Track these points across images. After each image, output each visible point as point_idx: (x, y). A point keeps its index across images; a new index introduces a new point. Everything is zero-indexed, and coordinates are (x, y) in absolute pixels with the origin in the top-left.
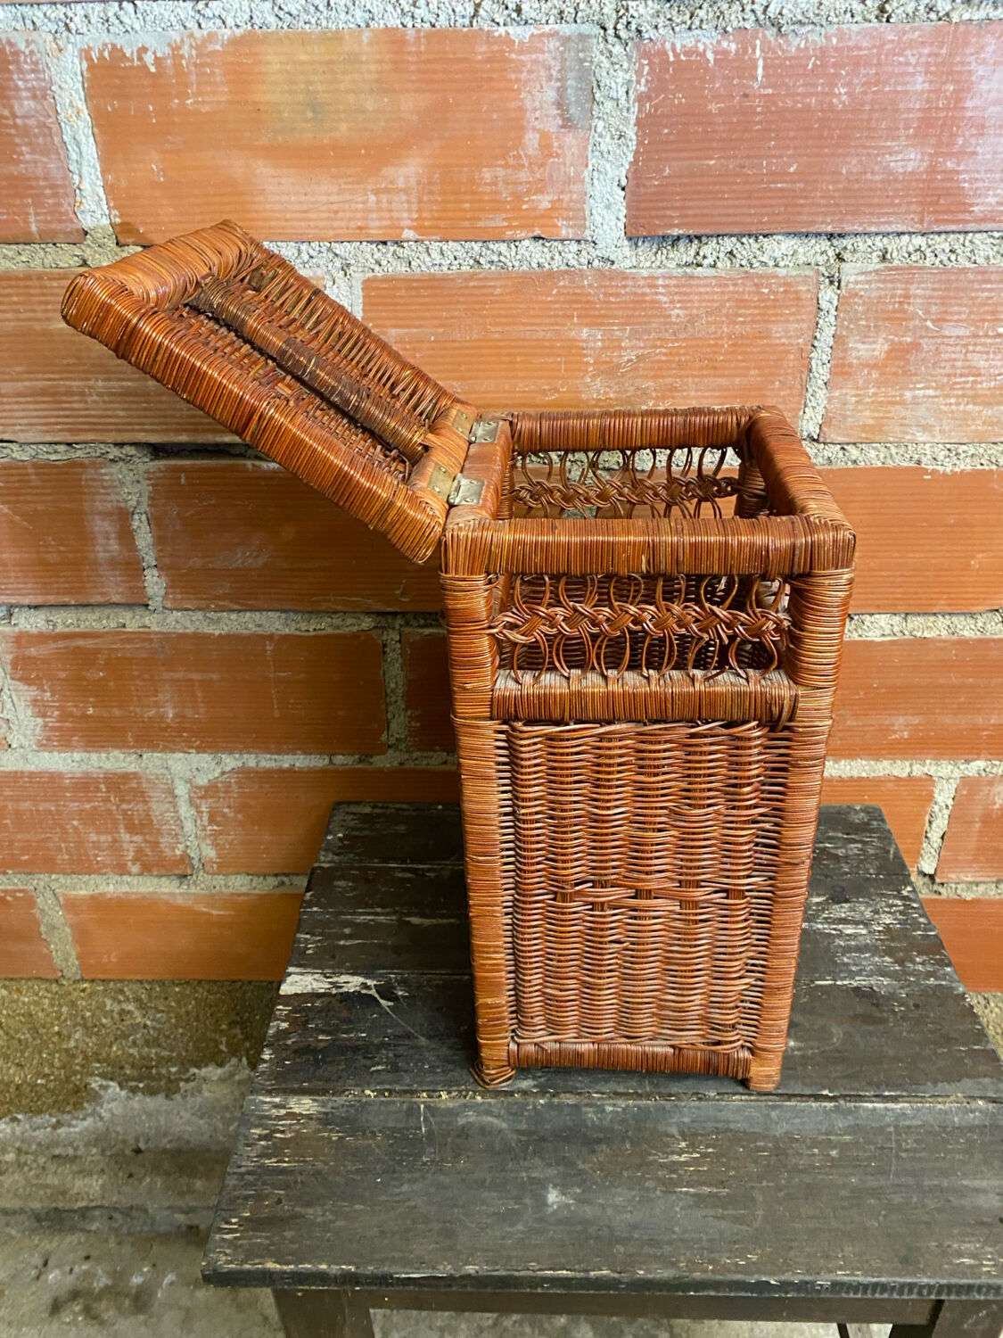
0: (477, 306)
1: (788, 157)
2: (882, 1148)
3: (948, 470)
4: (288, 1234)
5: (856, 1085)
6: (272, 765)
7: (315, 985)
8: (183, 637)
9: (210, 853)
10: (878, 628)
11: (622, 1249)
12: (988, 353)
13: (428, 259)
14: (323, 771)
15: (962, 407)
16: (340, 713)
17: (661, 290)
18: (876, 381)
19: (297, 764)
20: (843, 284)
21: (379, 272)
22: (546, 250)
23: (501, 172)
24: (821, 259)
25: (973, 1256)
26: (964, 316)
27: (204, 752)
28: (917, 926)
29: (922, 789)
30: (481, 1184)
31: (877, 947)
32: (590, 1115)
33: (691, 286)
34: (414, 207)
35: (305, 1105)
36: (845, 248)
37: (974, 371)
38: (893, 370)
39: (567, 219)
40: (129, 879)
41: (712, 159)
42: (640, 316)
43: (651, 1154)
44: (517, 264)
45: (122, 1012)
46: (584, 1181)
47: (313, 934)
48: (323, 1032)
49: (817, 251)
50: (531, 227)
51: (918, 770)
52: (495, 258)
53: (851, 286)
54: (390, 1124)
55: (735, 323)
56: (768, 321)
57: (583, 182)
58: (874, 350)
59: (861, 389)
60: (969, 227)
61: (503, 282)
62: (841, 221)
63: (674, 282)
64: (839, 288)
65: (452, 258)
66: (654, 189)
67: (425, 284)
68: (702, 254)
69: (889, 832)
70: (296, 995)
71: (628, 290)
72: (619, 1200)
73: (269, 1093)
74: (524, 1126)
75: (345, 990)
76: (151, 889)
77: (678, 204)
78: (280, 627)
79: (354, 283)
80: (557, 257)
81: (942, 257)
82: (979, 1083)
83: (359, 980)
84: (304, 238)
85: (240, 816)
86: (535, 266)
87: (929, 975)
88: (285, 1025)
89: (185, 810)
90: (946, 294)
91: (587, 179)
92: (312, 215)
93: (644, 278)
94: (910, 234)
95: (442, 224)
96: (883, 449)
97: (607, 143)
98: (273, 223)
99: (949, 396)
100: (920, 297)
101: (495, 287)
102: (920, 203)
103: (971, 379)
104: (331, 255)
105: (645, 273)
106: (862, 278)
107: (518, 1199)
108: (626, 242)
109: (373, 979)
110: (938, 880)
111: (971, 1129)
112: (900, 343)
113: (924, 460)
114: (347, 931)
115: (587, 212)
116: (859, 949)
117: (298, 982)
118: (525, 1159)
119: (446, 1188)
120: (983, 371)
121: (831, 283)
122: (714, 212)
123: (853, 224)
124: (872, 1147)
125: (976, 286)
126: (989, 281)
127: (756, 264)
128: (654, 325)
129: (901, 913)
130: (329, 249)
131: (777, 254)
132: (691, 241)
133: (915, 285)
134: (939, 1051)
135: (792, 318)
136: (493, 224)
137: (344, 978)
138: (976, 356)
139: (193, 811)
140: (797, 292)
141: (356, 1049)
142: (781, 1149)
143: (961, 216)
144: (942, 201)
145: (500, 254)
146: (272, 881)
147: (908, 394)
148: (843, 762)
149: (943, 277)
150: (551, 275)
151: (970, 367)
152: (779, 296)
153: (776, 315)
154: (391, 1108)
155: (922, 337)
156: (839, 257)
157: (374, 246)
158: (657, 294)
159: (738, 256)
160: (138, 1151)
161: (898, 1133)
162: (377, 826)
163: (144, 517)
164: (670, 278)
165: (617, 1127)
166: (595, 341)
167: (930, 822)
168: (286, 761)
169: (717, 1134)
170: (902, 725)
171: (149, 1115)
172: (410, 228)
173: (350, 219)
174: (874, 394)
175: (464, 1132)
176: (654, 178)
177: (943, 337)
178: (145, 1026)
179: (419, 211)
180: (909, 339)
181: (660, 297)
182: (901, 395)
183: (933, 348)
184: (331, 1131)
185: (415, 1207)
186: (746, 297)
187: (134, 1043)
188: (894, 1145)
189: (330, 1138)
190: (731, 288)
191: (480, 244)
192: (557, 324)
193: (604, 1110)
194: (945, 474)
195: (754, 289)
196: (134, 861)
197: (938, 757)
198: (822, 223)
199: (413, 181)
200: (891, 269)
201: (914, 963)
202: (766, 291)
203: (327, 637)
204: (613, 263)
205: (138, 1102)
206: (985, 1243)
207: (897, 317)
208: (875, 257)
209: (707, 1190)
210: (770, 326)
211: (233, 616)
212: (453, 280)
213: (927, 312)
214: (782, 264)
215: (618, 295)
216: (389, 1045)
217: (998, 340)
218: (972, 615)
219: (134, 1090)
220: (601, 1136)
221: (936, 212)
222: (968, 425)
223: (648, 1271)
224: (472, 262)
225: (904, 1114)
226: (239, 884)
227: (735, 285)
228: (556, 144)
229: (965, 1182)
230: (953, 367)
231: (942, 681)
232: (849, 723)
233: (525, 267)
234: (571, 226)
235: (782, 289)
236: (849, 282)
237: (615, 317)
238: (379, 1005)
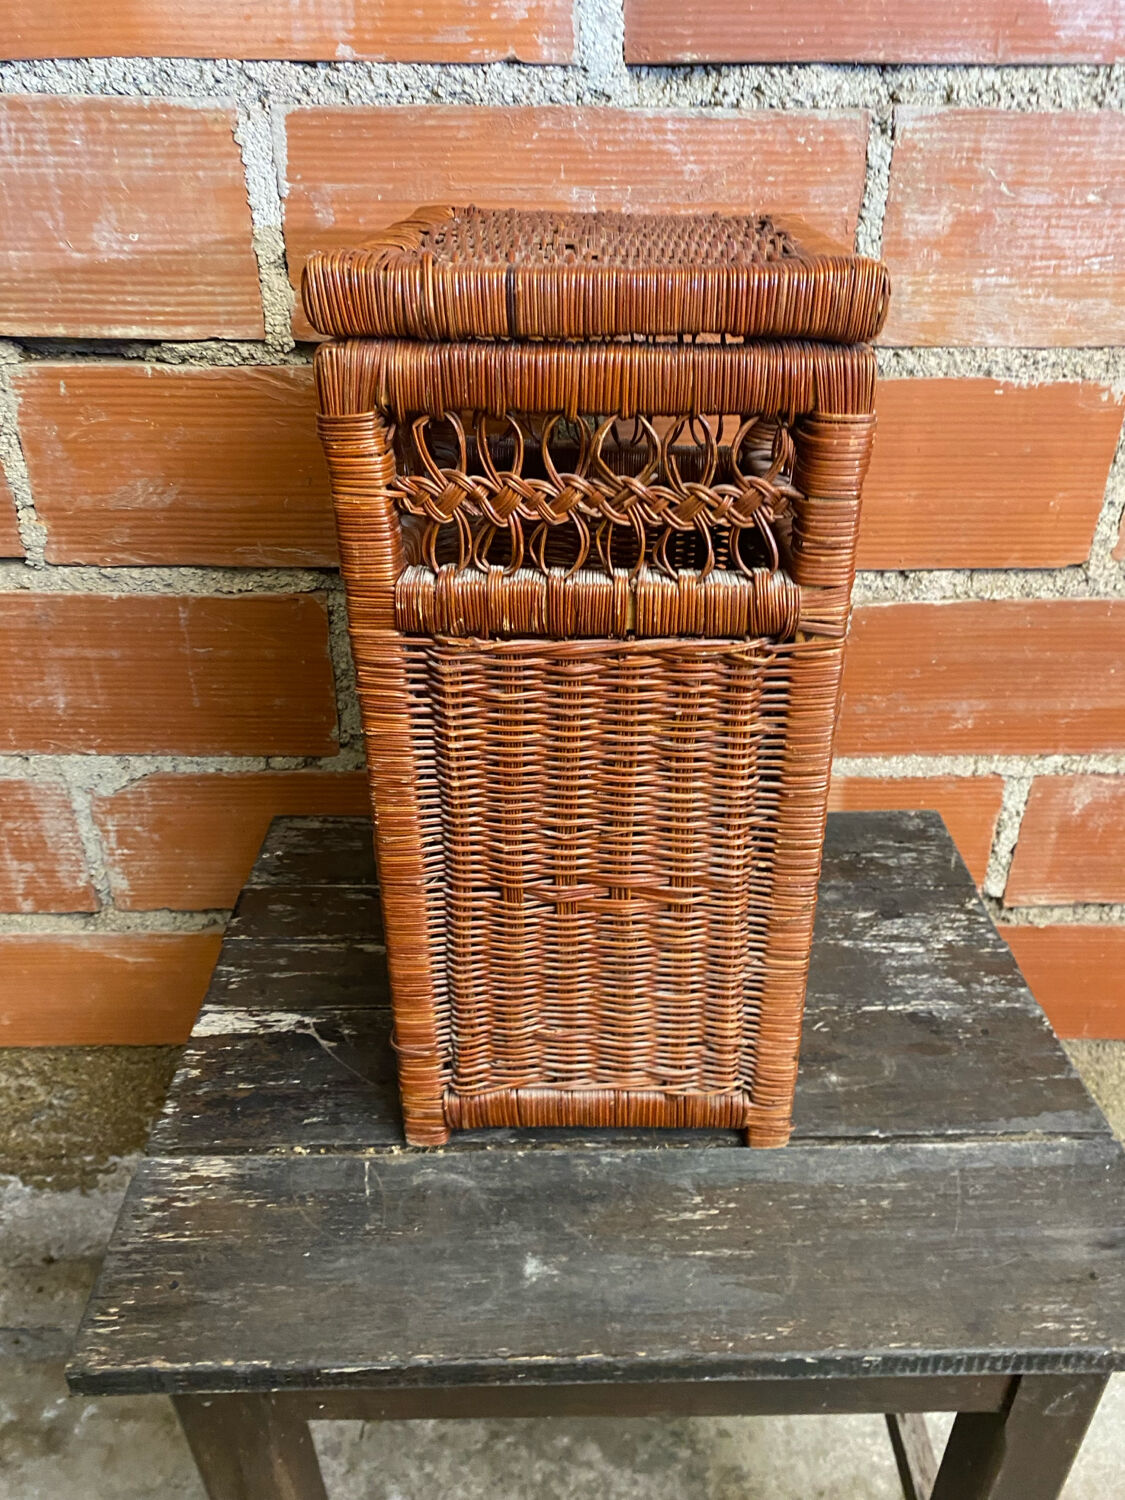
0: (436, 155)
2: (945, 1196)
3: (1025, 382)
4: (184, 1324)
5: (911, 1123)
6: (193, 769)
7: (238, 1025)
8: (74, 600)
9: (121, 884)
10: (937, 588)
11: (618, 1326)
12: (1074, 228)
13: (370, 87)
14: (257, 777)
15: (1042, 300)
16: (277, 702)
17: (670, 137)
18: (937, 265)
19: (226, 769)
20: (898, 133)
21: (307, 104)
22: (522, 78)
24: (871, 100)
25: (1057, 1319)
26: (1046, 179)
27: (107, 754)
28: (984, 942)
29: (988, 790)
30: (438, 1256)
31: (936, 967)
32: (582, 1168)
33: (708, 132)
34: (351, 12)
35: (215, 1167)
36: (901, 85)
37: (1056, 252)
38: (959, 249)
39: (550, 34)
40: (19, 918)
42: (644, 172)
43: (658, 1213)
44: (486, 96)
45: (21, 1089)
46: (572, 1247)
47: (239, 966)
48: (244, 1080)
49: (866, 87)
50: (502, 45)
51: (985, 767)
52: (458, 89)
53: (908, 136)
54: (324, 1187)
55: (763, 183)
56: (804, 182)
58: (935, 223)
59: (921, 275)
60: (1054, 58)
61: (469, 122)
62: (895, 46)
63: (686, 126)
64: (892, 137)
65: (401, 86)
67: (368, 122)
68: (721, 89)
69: (949, 838)
70: (212, 1037)
71: (629, 135)
72: (614, 1269)
73: (171, 1153)
74: (496, 1184)
75: (275, 1029)
76: (48, 931)
77: (690, 18)
78: (196, 588)
79: (275, 118)
80: (537, 87)
81: (1020, 97)
82: (1062, 1118)
83: (294, 1018)
84: (208, 53)
85: (156, 837)
86: (510, 100)
87: (999, 997)
88: (195, 1073)
89: (86, 829)
90: (1023, 148)
92: (217, 21)
93: (648, 120)
94: (982, 66)
95: (387, 37)
96: (945, 356)
98: (165, 32)
99: (1025, 286)
100: (992, 151)
101: (458, 128)
102: (993, 24)
103: (1053, 262)
104: (243, 79)
105: (649, 113)
106: (922, 124)
107: (486, 1271)
108: (625, 69)
109: (313, 1016)
110: (1006, 904)
111: (1054, 1170)
112: (967, 213)
113: (995, 370)
114: (282, 962)
115: (575, 27)
116: (916, 970)
117: (215, 1023)
118: (497, 1224)
119: (392, 1261)
120: (1068, 252)
121: (883, 131)
122: (738, 29)
123: (911, 52)
124: (933, 1195)
125: (1062, 138)
126: (1078, 132)
127: (790, 104)
128: (663, 185)
129: (965, 928)
130: (241, 71)
131: (816, 90)
132: (708, 74)
133: (987, 135)
134: (1013, 1082)
135: (834, 178)
136: (452, 39)
137: (275, 1016)
138: (1061, 232)
139: (96, 831)
140: (840, 142)
141: (285, 1098)
142: (820, 1200)
143: (1043, 44)
144: (1020, 22)
145: (464, 82)
146: (201, 919)
147: (977, 283)
148: (894, 759)
149: (1022, 125)
150: (530, 113)
151: (1052, 247)
152: (819, 148)
153: (814, 173)
154: (326, 1167)
155: (994, 206)
156: (894, 99)
157: (299, 68)
158: (665, 142)
159: (767, 92)
160: (50, 1261)
161: (964, 1178)
162: (327, 842)
163: (14, 440)
164: (681, 120)
165: (614, 1181)
166: (588, 205)
167: (998, 833)
168: (211, 765)
169: (741, 1185)
170: (965, 711)
171: (61, 1216)
172: (345, 42)
173: (266, 28)
174: (936, 282)
175: (420, 1194)
177: (1021, 206)
178: (51, 1106)
179: (357, 19)
180: (978, 209)
181: (670, 147)
182: (969, 284)
183: (1007, 221)
184: (248, 1197)
185: (353, 1285)
186: (777, 148)
187: (38, 1127)
188: (959, 1191)
189: (245, 1206)
190: (759, 136)
191: (438, 68)
192: (539, 181)
193: (599, 1162)
194: (1020, 388)
195: (787, 137)
196: (26, 896)
197: (1007, 752)
198: (874, 47)
200: (957, 113)
201: (982, 984)
202: (802, 140)
203: (256, 600)
204: (609, 98)
205: (47, 1200)
206: (1073, 1303)
207: (964, 179)
208: (938, 101)
209: (727, 1252)
210: (807, 188)
211: (136, 573)
212: (404, 117)
213: (1001, 172)
214: (822, 104)
215: (615, 142)
216: (329, 1093)
217: (1087, 211)
218: (1050, 571)
219: (40, 1186)
220: (595, 1192)
221: (1012, 37)
222: (1049, 324)
223: (651, 1352)
224: (428, 94)
225: (971, 1155)
226: (159, 923)
227: (764, 132)
229: (1047, 1233)
230: (1032, 247)
231: (1013, 655)
232: (902, 709)
233: (496, 102)
234: (555, 46)
235: (822, 138)
236: (905, 130)
237: (612, 172)
238: (319, 1046)
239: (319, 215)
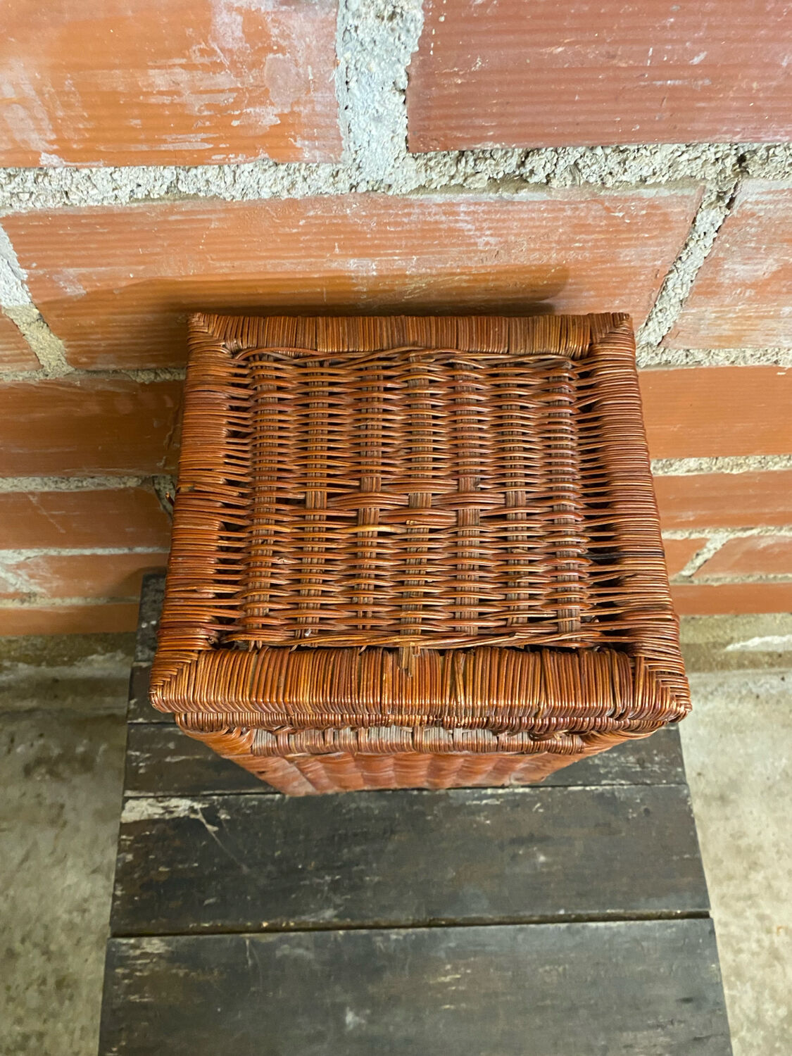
0: (187, 242)
1: (694, 42)
5: (586, 903)
7: (151, 810)
9: (40, 590)
10: (684, 467)
13: (93, 192)
14: (124, 559)
17: (462, 217)
18: (749, 299)
20: (737, 203)
21: (21, 208)
23: (183, 76)
24: (711, 172)
29: (696, 543)
30: (295, 1012)
32: (379, 944)
34: (46, 124)
35: (155, 945)
36: (755, 152)
38: (776, 288)
39: (311, 138)
41: (559, 44)
42: (431, 245)
43: (424, 978)
44: (237, 193)
46: (373, 1004)
47: (142, 751)
48: (162, 863)
50: (251, 149)
51: (696, 536)
52: (202, 186)
53: (748, 206)
54: (224, 961)
55: (569, 248)
56: (616, 246)
57: (331, 88)
58: (756, 271)
61: (221, 214)
63: (481, 208)
64: (729, 206)
66: (454, 91)
67: (100, 220)
70: (136, 822)
71: (414, 218)
74: (327, 958)
75: (176, 815)
77: (495, 110)
80: (300, 183)
83: (188, 803)
86: (267, 195)
88: (129, 854)
91: (339, 84)
93: (439, 205)
97: (369, 27)
101: (209, 221)
106: (768, 197)
107: (323, 1022)
108: (409, 161)
109: (199, 801)
113: (784, 361)
115: (343, 130)
117: (135, 809)
118: (328, 987)
119: (268, 1016)
121: (720, 200)
127: (612, 182)
135: (650, 242)
136: (186, 146)
137: (174, 802)
139: (12, 574)
140: (665, 214)
141: (191, 881)
147: (786, 310)
150: (293, 204)
152: (639, 220)
153: (629, 239)
154: (223, 946)
158: (457, 221)
159: (586, 170)
161: (611, 950)
165: (398, 954)
166: (368, 271)
167: (697, 556)
169: (475, 956)
170: (689, 515)
172: (49, 153)
175: (281, 964)
176: (456, 74)
179: (57, 131)
181: (462, 225)
182: (778, 311)
184: (178, 968)
185: (247, 1033)
186: (590, 221)
190: (569, 213)
192: (311, 256)
195: (604, 213)
197: (718, 529)
199: (29, 90)
202: (620, 214)
203: (93, 493)
204: (389, 187)
205: (45, 668)
209: (463, 1006)
210: (618, 250)
216: (217, 875)
220: (386, 962)
226: (74, 601)
227: (575, 209)
228: (275, 31)
233: (251, 197)
234: (317, 148)
235: (644, 212)
236: (746, 202)
237: (396, 247)
238: (206, 829)
239: (68, 290)
